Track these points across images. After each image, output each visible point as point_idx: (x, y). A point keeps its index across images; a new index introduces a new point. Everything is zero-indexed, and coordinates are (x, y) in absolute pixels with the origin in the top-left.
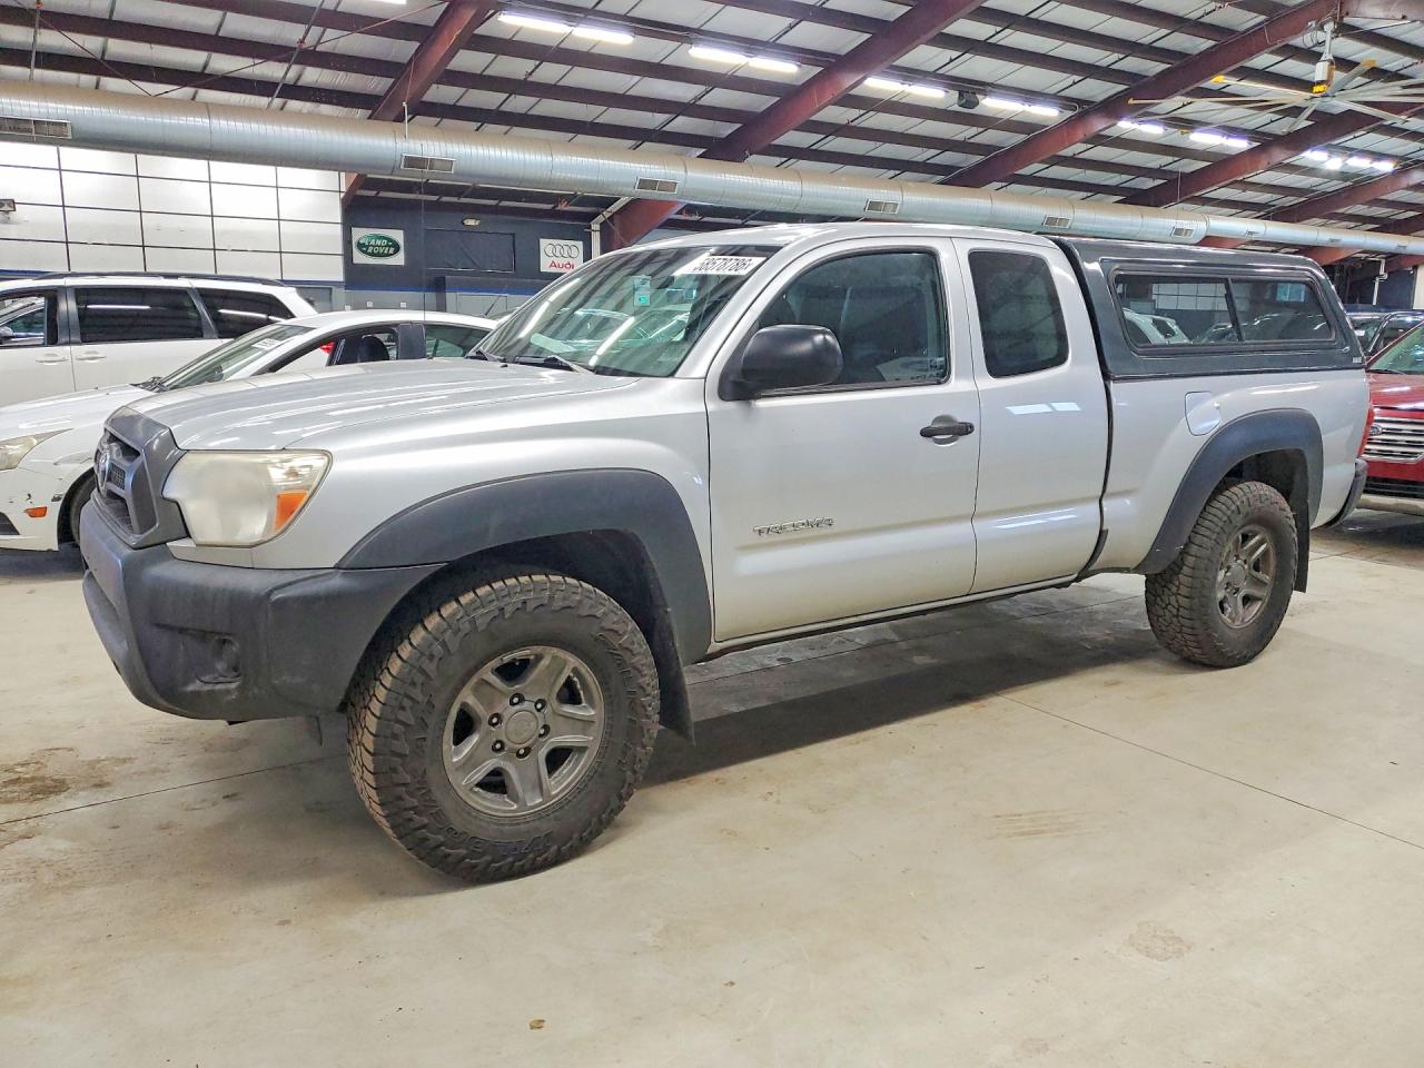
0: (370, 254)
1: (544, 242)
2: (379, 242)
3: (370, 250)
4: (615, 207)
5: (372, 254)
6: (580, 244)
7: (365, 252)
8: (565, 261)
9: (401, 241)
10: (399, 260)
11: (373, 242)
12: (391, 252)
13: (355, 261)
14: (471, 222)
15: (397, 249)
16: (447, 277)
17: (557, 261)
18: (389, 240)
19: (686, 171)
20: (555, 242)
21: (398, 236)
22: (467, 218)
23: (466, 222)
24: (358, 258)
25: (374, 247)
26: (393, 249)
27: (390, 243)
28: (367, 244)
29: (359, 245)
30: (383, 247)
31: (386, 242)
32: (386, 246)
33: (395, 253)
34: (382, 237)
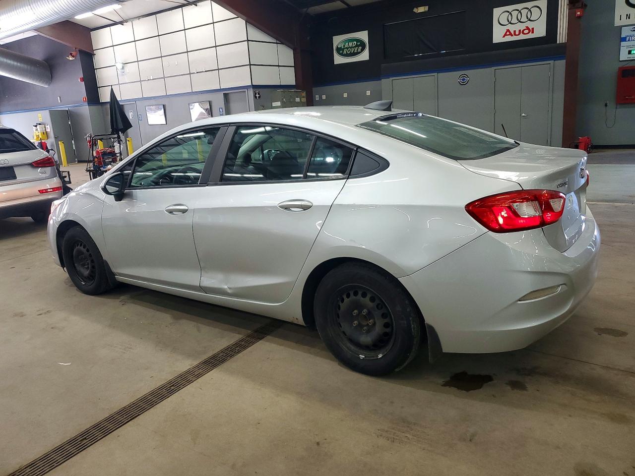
0: (345, 55)
1: (497, 12)
2: (350, 44)
3: (345, 52)
5: (347, 55)
6: (543, 3)
7: (342, 55)
8: (522, 27)
9: (366, 40)
10: (365, 56)
11: (346, 46)
12: (359, 50)
13: (335, 63)
14: (421, 9)
15: (364, 47)
17: (512, 28)
18: (357, 40)
20: (509, 8)
21: (364, 36)
22: (417, 7)
23: (415, 10)
24: (338, 60)
25: (347, 48)
26: (361, 47)
27: (359, 43)
28: (343, 47)
29: (338, 49)
30: (353, 47)
31: (355, 42)
32: (355, 47)
33: (363, 50)
34: (351, 40)
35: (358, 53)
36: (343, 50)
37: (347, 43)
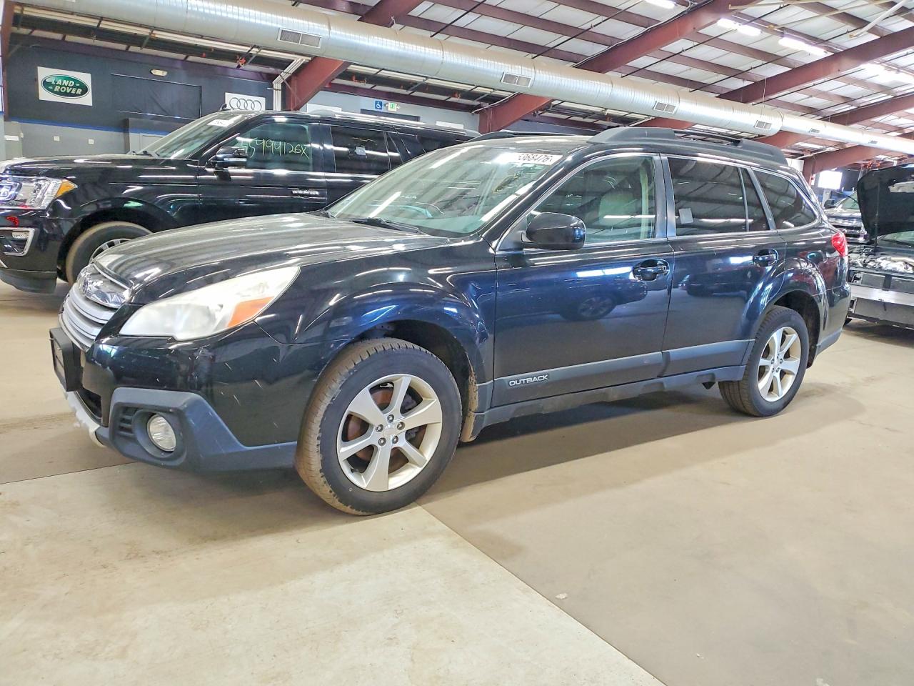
0: (56, 93)
1: (229, 96)
2: (65, 83)
3: (57, 89)
4: (291, 69)
5: (59, 93)
6: (263, 100)
7: (52, 91)
9: (89, 84)
10: (87, 100)
11: (59, 82)
12: (79, 91)
13: (41, 98)
14: (158, 73)
15: (85, 90)
16: (130, 119)
18: (74, 80)
19: (330, 28)
21: (86, 78)
22: (156, 69)
23: (154, 72)
24: (44, 95)
25: (61, 86)
27: (77, 85)
28: (53, 83)
29: (46, 84)
30: (70, 87)
31: (73, 83)
32: (72, 87)
33: (83, 93)
34: (69, 79)
35: (75, 95)
36: (54, 86)
37: (60, 80)
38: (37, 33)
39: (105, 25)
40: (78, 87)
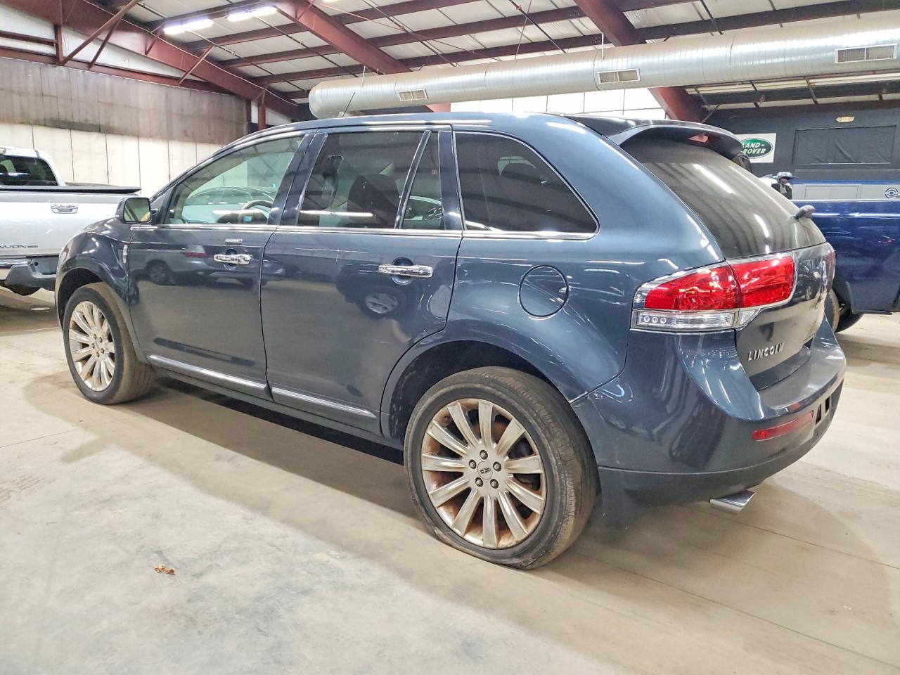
2: (753, 145)
9: (773, 142)
10: (769, 158)
11: (748, 146)
12: (763, 152)
14: (844, 120)
15: (768, 148)
18: (762, 142)
21: (771, 138)
22: (841, 116)
23: (839, 120)
26: (764, 150)
27: (763, 145)
30: (756, 148)
31: (759, 144)
32: (758, 148)
33: (766, 152)
34: (754, 141)
35: (760, 155)
36: (742, 149)
37: (749, 144)
38: (722, 107)
39: (761, 87)
40: (761, 147)
